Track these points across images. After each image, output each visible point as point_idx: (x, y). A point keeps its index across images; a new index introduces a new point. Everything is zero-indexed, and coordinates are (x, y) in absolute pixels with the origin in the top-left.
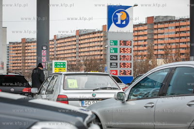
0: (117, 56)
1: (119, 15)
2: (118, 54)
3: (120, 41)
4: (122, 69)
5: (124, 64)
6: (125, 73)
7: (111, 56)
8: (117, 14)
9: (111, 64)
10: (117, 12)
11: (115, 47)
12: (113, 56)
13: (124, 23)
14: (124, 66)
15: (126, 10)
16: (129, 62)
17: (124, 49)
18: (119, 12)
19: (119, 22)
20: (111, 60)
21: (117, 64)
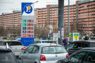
0: (26, 28)
1: (27, 7)
2: (27, 27)
3: (28, 20)
4: (29, 34)
5: (30, 31)
6: (30, 36)
7: (23, 27)
8: (26, 7)
9: (23, 31)
10: (26, 6)
11: (25, 23)
12: (24, 27)
13: (30, 11)
14: (30, 33)
15: (31, 5)
16: (32, 30)
17: (30, 24)
18: (27, 6)
19: (27, 11)
20: (23, 29)
21: (26, 31)
